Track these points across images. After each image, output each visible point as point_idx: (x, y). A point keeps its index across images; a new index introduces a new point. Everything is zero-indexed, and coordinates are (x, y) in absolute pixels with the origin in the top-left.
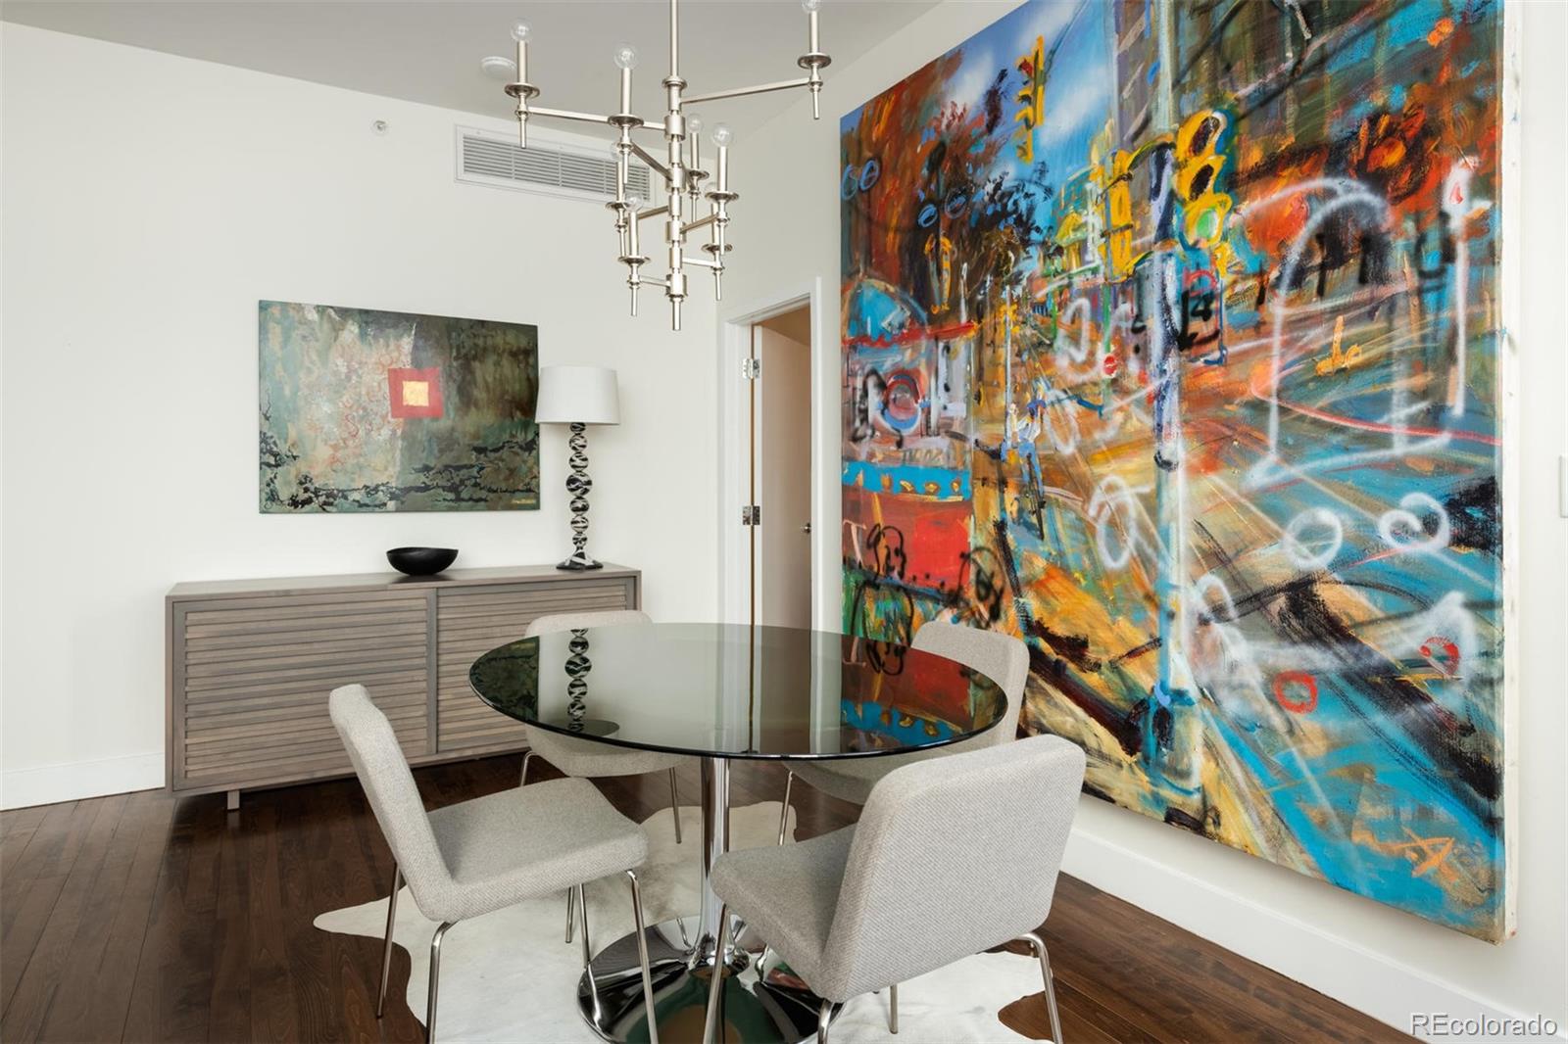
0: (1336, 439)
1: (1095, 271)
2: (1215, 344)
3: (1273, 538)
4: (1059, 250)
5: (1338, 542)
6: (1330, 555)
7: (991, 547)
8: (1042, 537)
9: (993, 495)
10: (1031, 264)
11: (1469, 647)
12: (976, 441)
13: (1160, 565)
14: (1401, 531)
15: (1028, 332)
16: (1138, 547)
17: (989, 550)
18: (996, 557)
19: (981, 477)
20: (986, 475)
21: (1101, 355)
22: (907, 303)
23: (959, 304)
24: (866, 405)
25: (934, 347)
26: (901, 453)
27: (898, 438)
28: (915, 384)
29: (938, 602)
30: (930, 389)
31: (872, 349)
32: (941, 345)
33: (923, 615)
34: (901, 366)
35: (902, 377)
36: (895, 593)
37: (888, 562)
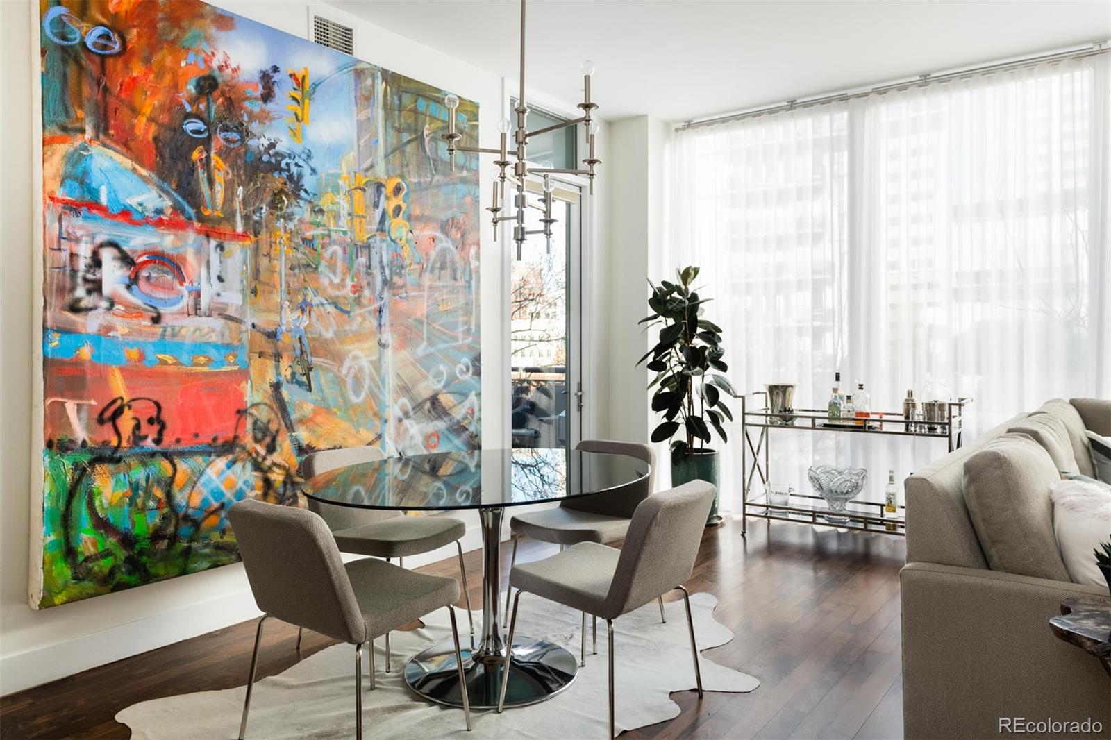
0: (444, 337)
1: (345, 233)
2: (403, 290)
3: (425, 378)
4: (321, 211)
5: (445, 377)
6: (443, 383)
7: (268, 402)
8: (310, 390)
9: (270, 364)
10: (302, 211)
11: (476, 409)
12: (254, 326)
13: (381, 397)
14: (461, 372)
15: (300, 256)
16: (370, 388)
17: (266, 404)
18: (272, 409)
19: (258, 351)
20: (262, 350)
21: (349, 283)
22: (168, 193)
23: (234, 216)
24: (98, 275)
25: (205, 242)
26: (158, 329)
27: (155, 315)
28: (179, 269)
29: (209, 454)
30: (200, 277)
31: (109, 221)
32: (213, 243)
33: (189, 471)
34: (159, 249)
35: (159, 258)
36: (147, 460)
37: (137, 432)
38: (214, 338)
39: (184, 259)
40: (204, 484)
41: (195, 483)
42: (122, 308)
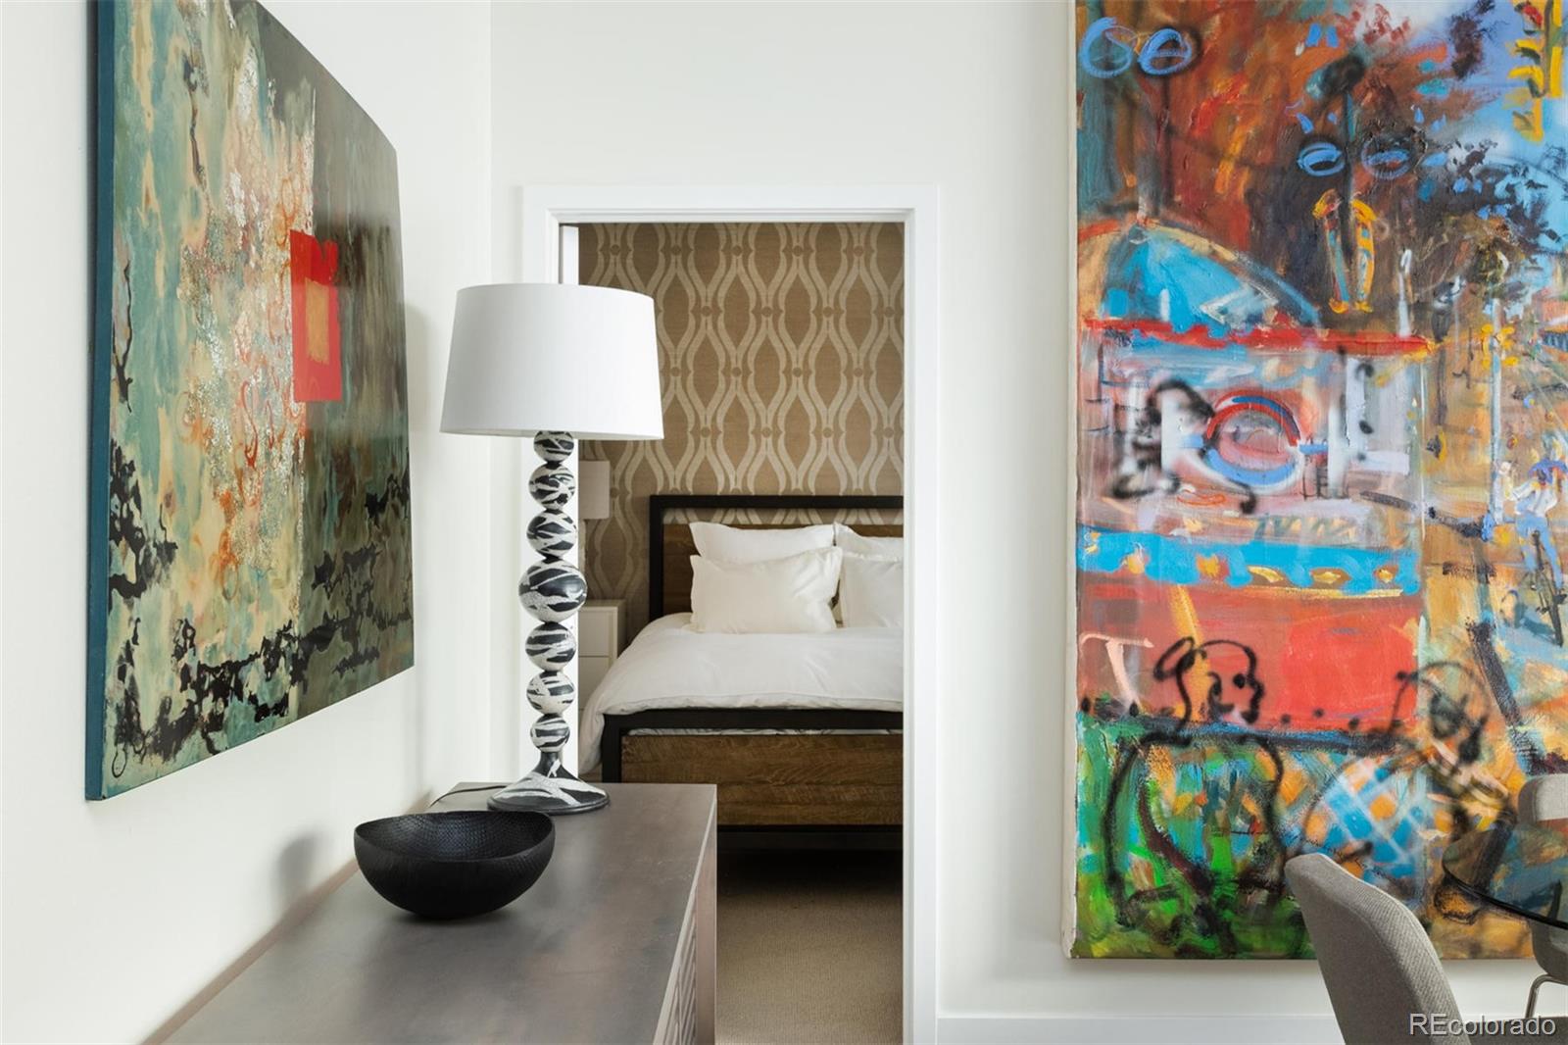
7: (1462, 660)
8: (1559, 642)
9: (1466, 590)
10: (1542, 277)
12: (1432, 513)
15: (1537, 368)
17: (1458, 665)
18: (1471, 675)
19: (1441, 561)
20: (1449, 559)
22: (1269, 284)
23: (1392, 305)
24: (1155, 437)
25: (1337, 364)
26: (1252, 523)
27: (1246, 498)
28: (1289, 415)
29: (1343, 750)
30: (1326, 426)
31: (1172, 345)
32: (1352, 362)
33: (1305, 776)
34: (1254, 383)
35: (1256, 400)
36: (1234, 747)
37: (1216, 698)
38: (1352, 537)
39: (1298, 398)
40: (1333, 804)
41: (1317, 798)
42: (1191, 488)
